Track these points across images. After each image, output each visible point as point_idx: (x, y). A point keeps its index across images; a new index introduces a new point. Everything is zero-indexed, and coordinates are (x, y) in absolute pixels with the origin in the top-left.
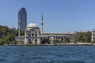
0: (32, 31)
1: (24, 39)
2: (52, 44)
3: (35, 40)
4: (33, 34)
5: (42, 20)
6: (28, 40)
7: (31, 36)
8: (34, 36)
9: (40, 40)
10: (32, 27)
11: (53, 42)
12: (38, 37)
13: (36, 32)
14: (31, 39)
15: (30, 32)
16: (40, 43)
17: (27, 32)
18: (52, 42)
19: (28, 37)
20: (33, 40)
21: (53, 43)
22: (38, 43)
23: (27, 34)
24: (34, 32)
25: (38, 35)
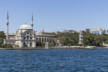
0: (27, 34)
1: (15, 42)
2: (47, 47)
3: (30, 43)
4: (28, 37)
5: (32, 20)
6: (23, 43)
7: (26, 39)
8: (29, 39)
9: (35, 43)
10: (27, 28)
11: (49, 46)
13: (31, 35)
14: (26, 43)
16: (35, 46)
17: (21, 35)
18: (48, 45)
19: (23, 40)
20: (28, 43)
22: (33, 46)
23: (21, 37)
24: (29, 34)
25: (34, 37)
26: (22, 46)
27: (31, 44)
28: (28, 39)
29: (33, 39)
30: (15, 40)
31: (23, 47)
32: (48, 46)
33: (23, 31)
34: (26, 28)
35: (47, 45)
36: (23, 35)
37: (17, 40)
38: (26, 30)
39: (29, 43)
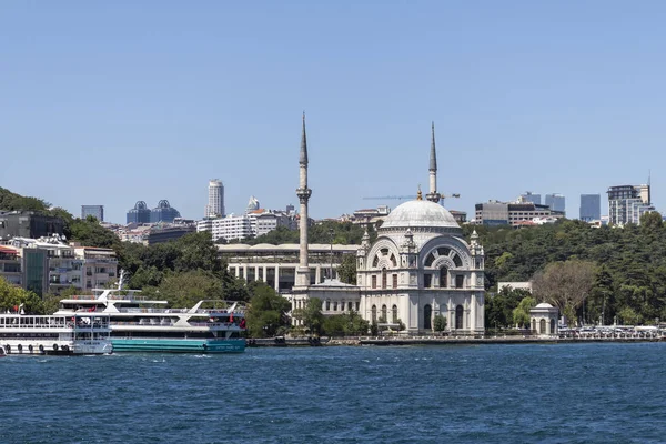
0: (436, 254)
2: (543, 331)
3: (454, 307)
4: (443, 272)
6: (419, 310)
7: (435, 283)
8: (451, 282)
9: (482, 308)
10: (435, 224)
11: (552, 324)
12: (472, 292)
13: (457, 261)
14: (434, 306)
15: (430, 259)
16: (481, 326)
17: (411, 262)
18: (547, 319)
19: (420, 291)
20: (443, 307)
21: (552, 331)
22: (472, 328)
23: (412, 272)
24: (450, 257)
25: (473, 275)
26: (415, 325)
27: (459, 311)
28: (443, 283)
29: (472, 282)
30: (361, 293)
31: (422, 330)
32: (548, 326)
33: (421, 240)
34: (432, 218)
35: (543, 321)
36: (419, 262)
37: (367, 293)
38: (434, 235)
39: (451, 306)
